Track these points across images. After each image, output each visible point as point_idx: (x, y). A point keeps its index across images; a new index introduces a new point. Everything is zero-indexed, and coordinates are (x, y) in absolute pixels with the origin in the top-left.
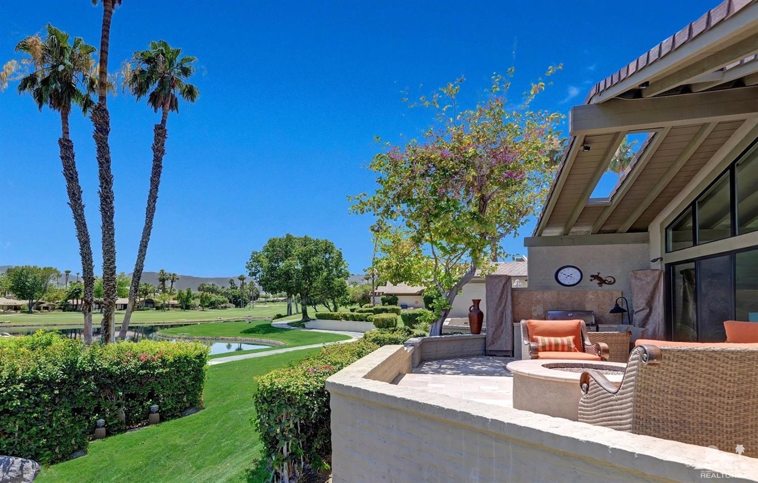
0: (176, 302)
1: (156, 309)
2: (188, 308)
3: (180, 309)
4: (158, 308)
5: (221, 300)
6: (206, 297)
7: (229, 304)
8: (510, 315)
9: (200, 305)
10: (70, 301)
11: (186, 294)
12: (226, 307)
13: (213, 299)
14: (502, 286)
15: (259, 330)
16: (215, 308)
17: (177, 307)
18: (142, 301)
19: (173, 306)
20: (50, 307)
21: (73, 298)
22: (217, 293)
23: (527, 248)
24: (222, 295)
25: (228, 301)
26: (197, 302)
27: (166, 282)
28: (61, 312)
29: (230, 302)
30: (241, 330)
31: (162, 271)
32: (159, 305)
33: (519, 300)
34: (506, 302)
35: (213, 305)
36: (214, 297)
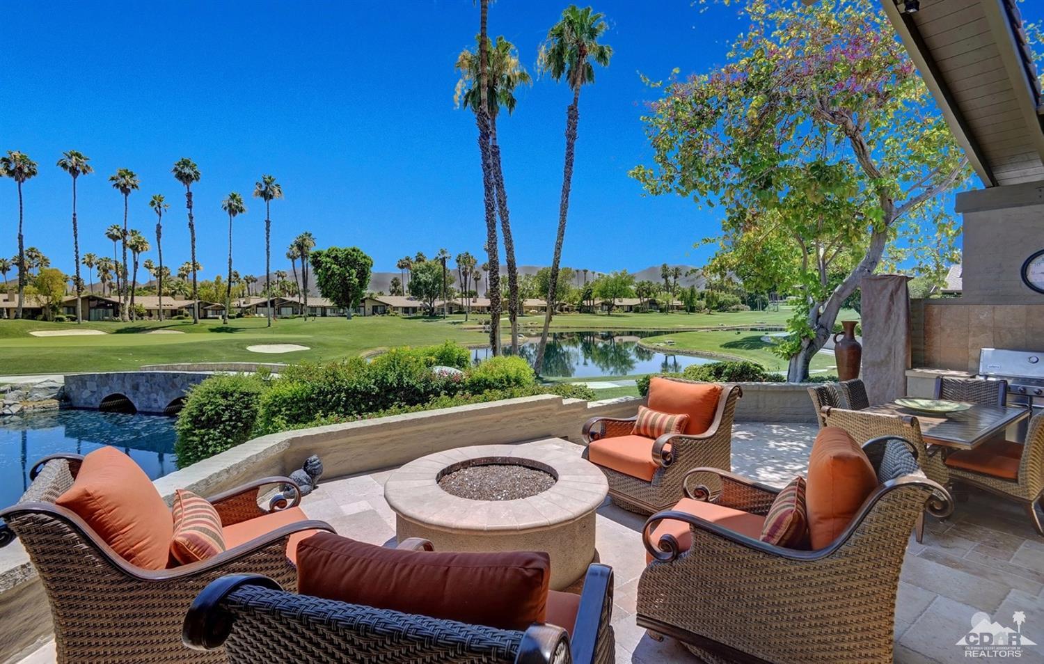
0: (679, 303)
1: (661, 312)
2: (692, 310)
3: (684, 312)
4: (662, 311)
5: (731, 300)
6: (713, 297)
7: (741, 306)
8: (902, 353)
9: (706, 307)
10: (585, 302)
11: (689, 293)
12: (738, 309)
13: (721, 299)
14: (888, 295)
15: (743, 344)
16: (724, 311)
17: (681, 309)
18: (647, 302)
19: (678, 308)
20: (570, 309)
21: (587, 299)
22: (727, 290)
23: (960, 214)
24: (733, 293)
25: (740, 301)
26: (703, 303)
27: (669, 278)
28: (578, 313)
29: (743, 303)
30: (721, 344)
31: (664, 266)
32: (663, 306)
33: (942, 324)
34: (896, 327)
35: (722, 307)
36: (723, 297)
